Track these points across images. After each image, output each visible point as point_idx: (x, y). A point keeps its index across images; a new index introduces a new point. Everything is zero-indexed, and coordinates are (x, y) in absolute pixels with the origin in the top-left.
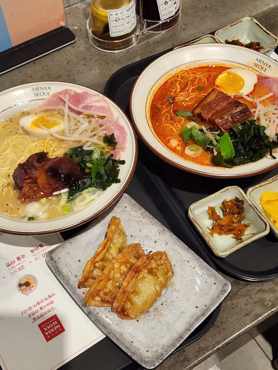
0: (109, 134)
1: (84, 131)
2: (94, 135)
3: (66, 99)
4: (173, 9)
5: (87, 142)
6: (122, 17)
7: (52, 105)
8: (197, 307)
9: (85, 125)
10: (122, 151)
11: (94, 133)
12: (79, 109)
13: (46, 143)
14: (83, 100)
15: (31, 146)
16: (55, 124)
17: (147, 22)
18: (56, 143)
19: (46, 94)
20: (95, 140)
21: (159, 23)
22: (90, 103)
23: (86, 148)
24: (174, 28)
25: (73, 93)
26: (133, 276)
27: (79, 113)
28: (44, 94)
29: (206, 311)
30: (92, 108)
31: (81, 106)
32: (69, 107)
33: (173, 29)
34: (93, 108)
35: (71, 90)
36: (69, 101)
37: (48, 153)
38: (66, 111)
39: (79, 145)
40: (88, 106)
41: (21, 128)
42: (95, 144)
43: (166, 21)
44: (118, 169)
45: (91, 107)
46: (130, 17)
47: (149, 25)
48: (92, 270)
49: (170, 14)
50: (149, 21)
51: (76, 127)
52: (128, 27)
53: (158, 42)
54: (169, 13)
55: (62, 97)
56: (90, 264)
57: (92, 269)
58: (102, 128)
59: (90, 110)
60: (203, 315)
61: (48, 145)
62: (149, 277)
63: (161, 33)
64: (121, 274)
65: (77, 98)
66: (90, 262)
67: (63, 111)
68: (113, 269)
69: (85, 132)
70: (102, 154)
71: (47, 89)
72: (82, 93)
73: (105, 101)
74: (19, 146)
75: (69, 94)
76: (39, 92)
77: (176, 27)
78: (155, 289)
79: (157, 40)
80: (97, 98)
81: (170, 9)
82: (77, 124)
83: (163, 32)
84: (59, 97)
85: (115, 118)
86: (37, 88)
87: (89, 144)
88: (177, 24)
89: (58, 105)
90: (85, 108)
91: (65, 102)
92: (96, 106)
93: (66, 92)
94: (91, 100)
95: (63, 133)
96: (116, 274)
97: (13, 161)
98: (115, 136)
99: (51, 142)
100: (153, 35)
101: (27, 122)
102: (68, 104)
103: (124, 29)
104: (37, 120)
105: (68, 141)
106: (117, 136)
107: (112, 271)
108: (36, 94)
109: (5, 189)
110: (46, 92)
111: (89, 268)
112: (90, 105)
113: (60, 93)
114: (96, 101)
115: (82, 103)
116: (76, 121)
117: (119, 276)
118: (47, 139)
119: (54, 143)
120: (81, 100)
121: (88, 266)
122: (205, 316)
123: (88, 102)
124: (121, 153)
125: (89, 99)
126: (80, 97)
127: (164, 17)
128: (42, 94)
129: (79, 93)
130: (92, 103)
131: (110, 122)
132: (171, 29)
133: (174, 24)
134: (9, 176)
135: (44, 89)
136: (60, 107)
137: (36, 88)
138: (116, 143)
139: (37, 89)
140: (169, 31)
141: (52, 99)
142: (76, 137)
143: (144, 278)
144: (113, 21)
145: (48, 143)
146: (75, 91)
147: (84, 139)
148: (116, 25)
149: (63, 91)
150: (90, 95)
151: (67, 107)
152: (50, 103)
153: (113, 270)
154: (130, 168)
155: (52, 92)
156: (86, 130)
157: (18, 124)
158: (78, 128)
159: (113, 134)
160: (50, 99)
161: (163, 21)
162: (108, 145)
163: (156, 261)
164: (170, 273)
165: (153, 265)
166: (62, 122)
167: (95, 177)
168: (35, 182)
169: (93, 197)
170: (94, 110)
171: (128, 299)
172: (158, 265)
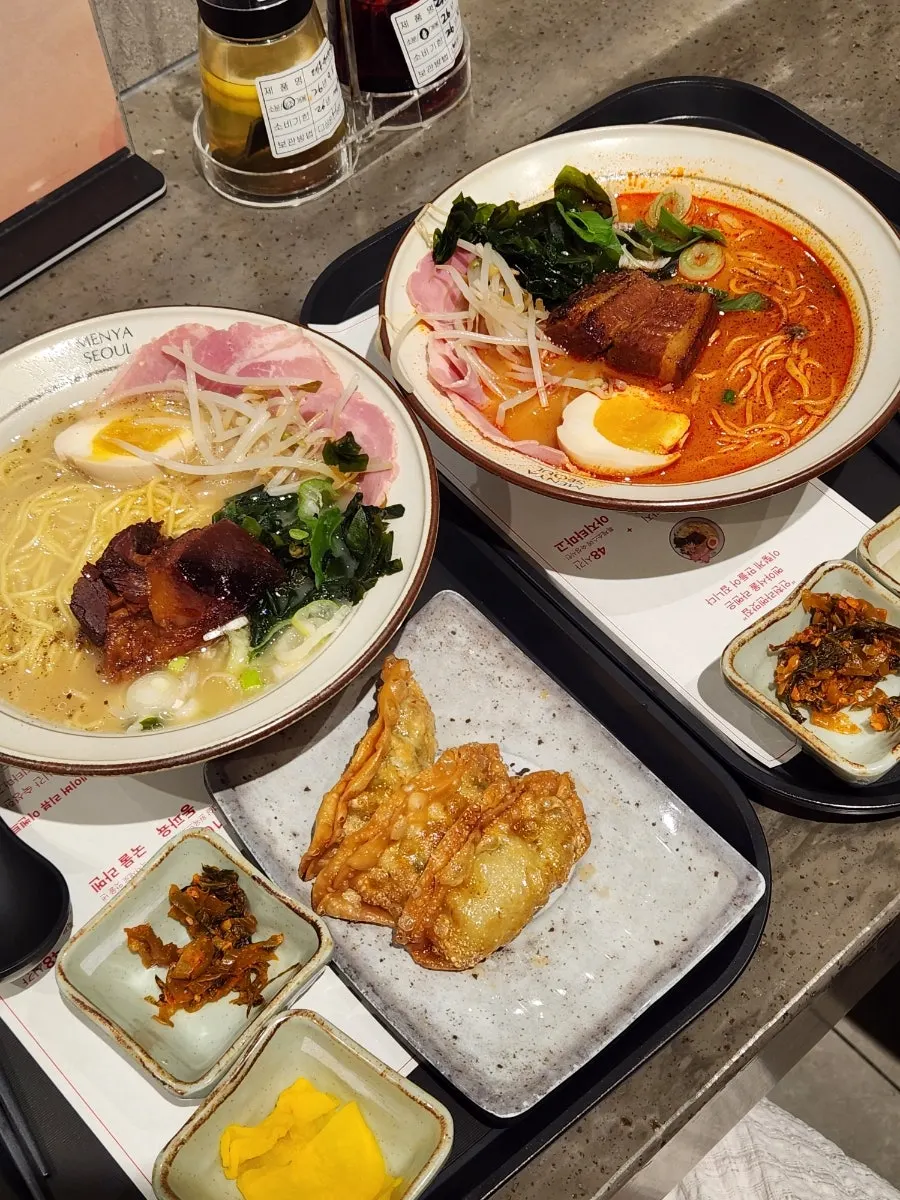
0: (337, 436)
1: (257, 442)
2: (293, 448)
3: (186, 357)
4: (445, 52)
5: (275, 470)
6: (303, 93)
7: (146, 382)
8: (657, 943)
9: (259, 420)
10: (387, 479)
11: (290, 441)
12: (231, 377)
13: (149, 495)
14: (239, 349)
15: (106, 510)
16: (163, 436)
17: (375, 100)
18: (181, 490)
20: (297, 460)
21: (409, 97)
22: (261, 356)
23: (273, 490)
24: (458, 106)
25: (202, 334)
26: (462, 840)
27: (233, 391)
28: (114, 351)
29: (686, 957)
30: (269, 368)
31: (234, 369)
32: (200, 380)
33: (454, 109)
34: (273, 368)
35: (195, 326)
36: (196, 358)
37: (162, 522)
38: (192, 390)
39: (253, 484)
40: (254, 365)
41: (63, 462)
42: (301, 474)
43: (431, 87)
44: (387, 531)
45: (267, 365)
46: (324, 91)
47: (381, 107)
48: (342, 819)
49: (441, 67)
50: (380, 95)
51: (234, 432)
52: (323, 122)
53: (417, 154)
54: (437, 63)
55: (172, 350)
56: (333, 801)
57: (340, 815)
58: (312, 423)
59: (266, 374)
60: (674, 966)
61: (157, 501)
62: (513, 845)
63: (421, 128)
64: (428, 831)
65: (219, 348)
66: (335, 796)
67: (183, 393)
68: (405, 812)
69: (262, 444)
71: (121, 334)
72: (230, 328)
73: (306, 340)
74: (66, 518)
75: (193, 340)
76: (99, 347)
77: (461, 102)
79: (413, 150)
80: (279, 337)
81: (438, 49)
82: (232, 425)
83: (427, 124)
84: (164, 354)
85: (345, 388)
86: (89, 337)
87: (281, 476)
88: (463, 95)
89: (164, 380)
90: (249, 371)
91: (182, 365)
92: (280, 362)
93: (181, 334)
94: (261, 346)
95: (194, 456)
96: (412, 827)
97: (58, 567)
98: (357, 439)
99: (164, 491)
100: (398, 137)
101: (78, 442)
102: (194, 368)
103: (311, 128)
104: (110, 431)
105: (216, 478)
106: (364, 437)
107: (401, 817)
108: (91, 355)
110: (119, 344)
111: (331, 813)
112: (260, 360)
113: (164, 340)
114: (280, 346)
115: (235, 359)
116: (229, 416)
117: (419, 832)
118: (152, 483)
119: (172, 491)
120: (232, 350)
121: (330, 808)
122: (680, 970)
123: (252, 354)
124: (386, 485)
125: (257, 341)
126: (229, 343)
127: (425, 77)
128: (108, 353)
129: (223, 332)
130: (267, 352)
131: (334, 400)
132: (448, 113)
133: (457, 95)
135: (113, 336)
136: (171, 383)
138: (365, 459)
139: (91, 340)
140: (444, 117)
141: (141, 364)
142: (239, 460)
143: (496, 846)
144: (277, 108)
145: (155, 495)
146: (208, 328)
147: (263, 462)
148: (285, 119)
149: (171, 333)
150: (258, 332)
151: (191, 377)
152: (136, 375)
153: (405, 814)
154: (424, 521)
155: (137, 343)
156: (264, 438)
157: (53, 455)
158: (239, 436)
159: (350, 435)
160: (136, 364)
161: (423, 91)
163: (536, 798)
164: (579, 839)
165: (529, 808)
166: (184, 425)
167: (323, 569)
168: (142, 612)
169: (327, 627)
170: (277, 373)
171: (446, 909)
172: (543, 811)
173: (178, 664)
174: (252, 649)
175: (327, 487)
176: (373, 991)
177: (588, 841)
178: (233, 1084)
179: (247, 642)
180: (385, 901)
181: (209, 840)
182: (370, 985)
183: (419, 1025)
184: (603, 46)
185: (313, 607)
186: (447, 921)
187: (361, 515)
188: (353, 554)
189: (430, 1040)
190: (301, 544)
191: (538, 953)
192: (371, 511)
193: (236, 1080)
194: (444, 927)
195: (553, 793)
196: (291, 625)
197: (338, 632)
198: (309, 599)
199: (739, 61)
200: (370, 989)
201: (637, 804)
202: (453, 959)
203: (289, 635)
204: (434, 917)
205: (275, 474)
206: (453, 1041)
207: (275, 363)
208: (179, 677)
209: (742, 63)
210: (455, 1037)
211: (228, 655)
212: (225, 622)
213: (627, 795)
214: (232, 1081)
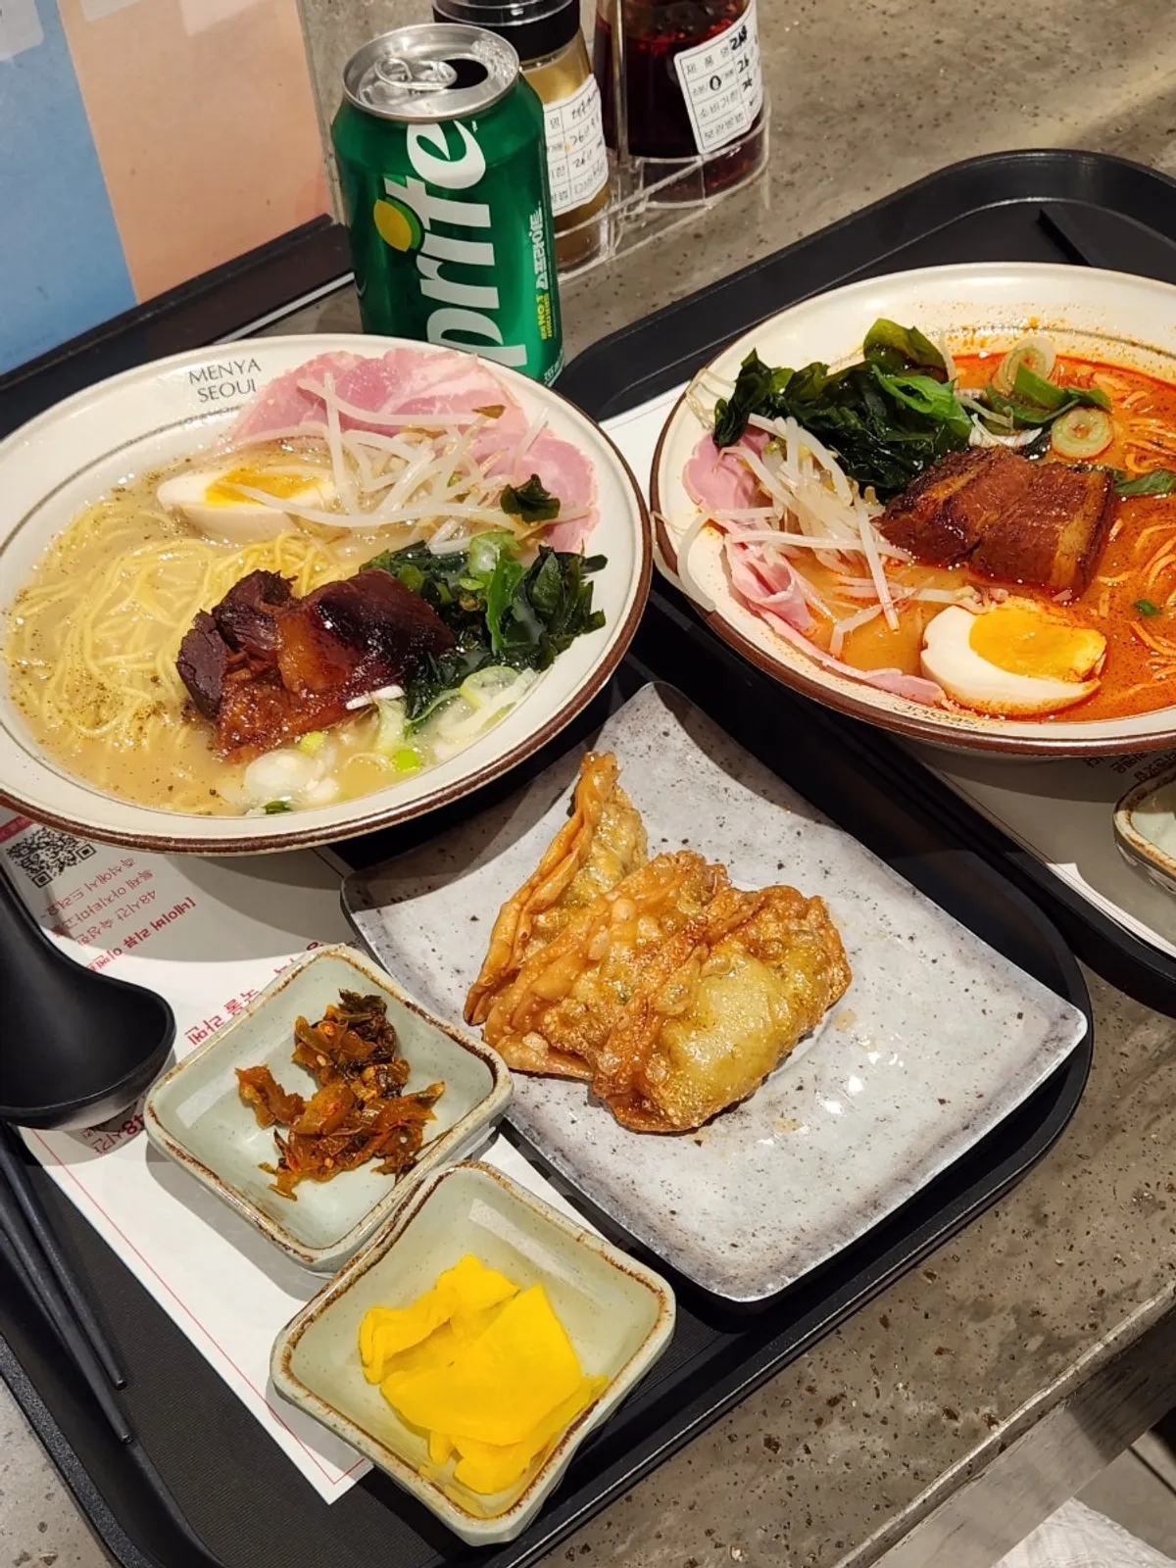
0: (519, 481)
1: (417, 491)
2: (461, 498)
3: (327, 389)
5: (440, 521)
7: (274, 426)
8: (942, 1102)
9: (420, 463)
10: (584, 526)
11: (459, 488)
12: (384, 416)
13: (278, 552)
14: (396, 380)
15: (221, 567)
16: (295, 485)
18: (317, 545)
19: (244, 387)
20: (469, 510)
22: (426, 389)
23: (438, 546)
25: (349, 365)
26: (683, 957)
27: (389, 432)
28: (235, 387)
29: (982, 1117)
30: (434, 406)
31: (389, 407)
32: (346, 423)
34: (438, 405)
35: (342, 354)
36: (341, 391)
37: (294, 578)
38: (333, 432)
39: (411, 540)
40: (416, 401)
41: (169, 513)
42: (472, 526)
45: (430, 402)
48: (525, 935)
51: (386, 480)
55: (306, 384)
56: (513, 913)
57: (522, 930)
58: (485, 467)
59: (429, 411)
60: (966, 1128)
61: (288, 557)
62: (749, 970)
64: (637, 951)
65: (370, 381)
66: (517, 906)
67: (322, 439)
68: (608, 923)
69: (423, 493)
70: (506, 556)
71: (246, 367)
72: (386, 356)
73: (482, 368)
75: (338, 373)
76: (217, 383)
78: (771, 1012)
80: (447, 367)
82: (386, 471)
84: (298, 389)
85: (531, 424)
86: (205, 370)
87: (448, 528)
89: (297, 423)
90: (406, 409)
91: (322, 404)
92: (447, 396)
93: (322, 365)
94: (424, 378)
95: (336, 507)
96: (617, 944)
97: (158, 632)
98: (545, 485)
99: (295, 546)
101: (189, 491)
102: (336, 405)
104: (231, 479)
105: (364, 531)
106: (554, 482)
107: (603, 928)
108: (207, 392)
109: (150, 725)
110: (242, 381)
111: (510, 928)
112: (422, 395)
113: (301, 372)
114: (449, 378)
115: (390, 395)
116: (382, 460)
117: (626, 953)
118: (281, 537)
119: (306, 547)
120: (387, 383)
121: (509, 922)
122: (975, 1132)
123: (414, 387)
124: (583, 533)
125: (417, 373)
126: (383, 374)
128: (227, 390)
129: (376, 361)
130: (431, 385)
131: (516, 439)
134: (155, 680)
135: (236, 369)
136: (308, 426)
137: (203, 371)
138: (555, 505)
139: (208, 373)
141: (271, 402)
142: (392, 510)
143: (726, 967)
145: (283, 551)
146: (356, 357)
147: (424, 511)
149: (311, 363)
150: (421, 360)
151: (334, 419)
152: (265, 416)
153: (608, 926)
154: (633, 571)
155: (263, 380)
156: (425, 486)
157: (156, 505)
158: (392, 485)
159: (535, 478)
160: (263, 405)
162: (527, 520)
163: (779, 918)
164: (835, 972)
165: (769, 928)
166: (325, 475)
167: (502, 629)
168: (268, 673)
169: (505, 696)
170: (443, 411)
171: (661, 1046)
172: (787, 932)
173: (314, 740)
174: (408, 722)
175: (507, 539)
176: (563, 1156)
177: (847, 978)
178: (380, 1251)
179: (401, 715)
180: (582, 1043)
181: (348, 960)
182: (557, 1149)
183: (624, 1197)
184: (940, 121)
185: (489, 674)
186: (663, 1063)
187: (550, 564)
188: (540, 616)
189: (640, 1214)
190: (473, 594)
191: (782, 1116)
192: (564, 558)
193: (383, 1246)
194: (658, 1071)
195: (802, 915)
196: (459, 696)
197: (519, 703)
198: (482, 666)
199: (1117, 143)
200: (558, 1155)
201: (911, 938)
202: (671, 1111)
203: (457, 708)
204: (646, 1056)
205: (439, 527)
206: (670, 1216)
207: (443, 398)
208: (312, 756)
209: (1121, 145)
210: (673, 1213)
211: (377, 732)
212: (375, 688)
213: (897, 928)
214: (378, 1246)
